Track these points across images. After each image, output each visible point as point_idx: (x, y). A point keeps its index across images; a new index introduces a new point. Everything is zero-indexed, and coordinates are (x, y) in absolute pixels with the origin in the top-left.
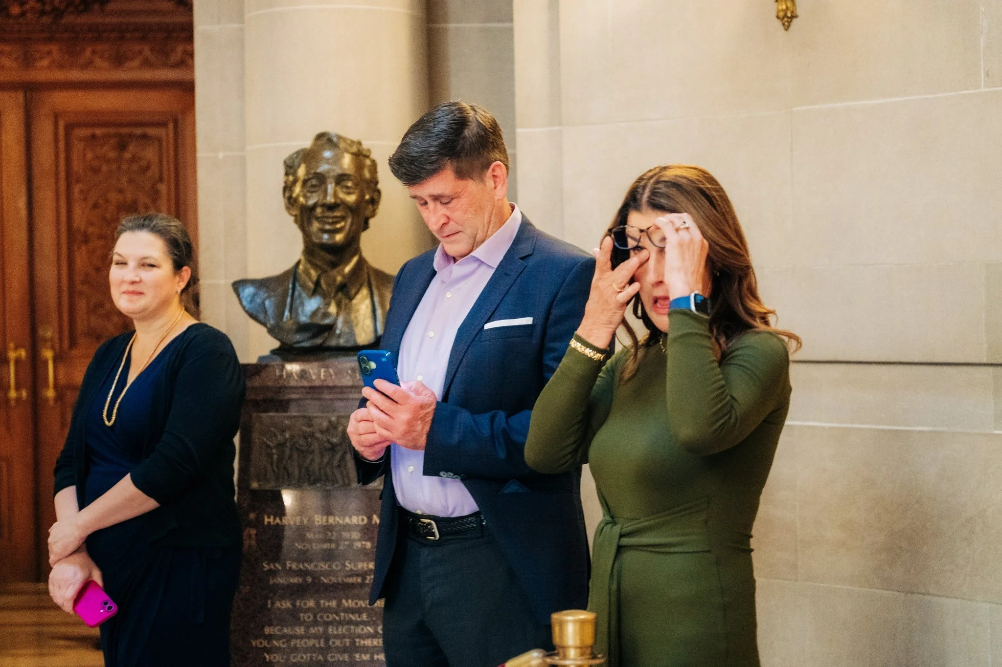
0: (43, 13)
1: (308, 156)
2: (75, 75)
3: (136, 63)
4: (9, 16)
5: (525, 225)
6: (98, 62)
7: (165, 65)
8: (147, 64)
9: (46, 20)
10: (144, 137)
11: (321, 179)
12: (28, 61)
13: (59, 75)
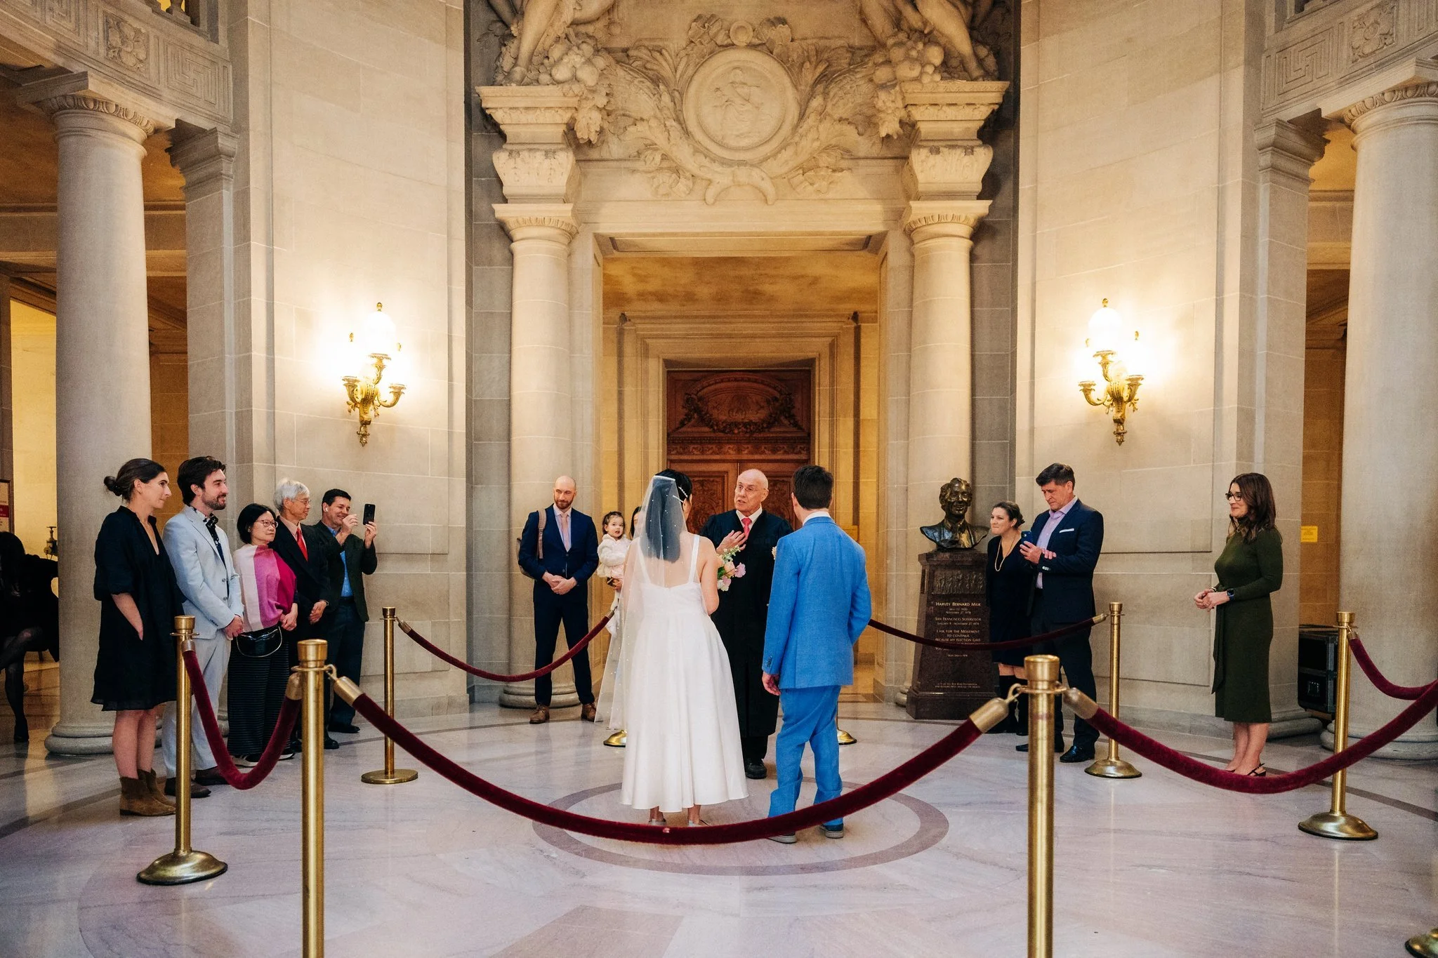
0: (746, 432)
1: (950, 486)
2: (757, 457)
3: (781, 452)
4: (734, 433)
5: (1078, 501)
6: (767, 452)
7: (793, 453)
8: (786, 452)
9: (748, 435)
10: (783, 481)
11: (957, 493)
12: (739, 451)
13: (751, 457)
